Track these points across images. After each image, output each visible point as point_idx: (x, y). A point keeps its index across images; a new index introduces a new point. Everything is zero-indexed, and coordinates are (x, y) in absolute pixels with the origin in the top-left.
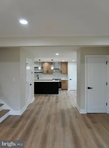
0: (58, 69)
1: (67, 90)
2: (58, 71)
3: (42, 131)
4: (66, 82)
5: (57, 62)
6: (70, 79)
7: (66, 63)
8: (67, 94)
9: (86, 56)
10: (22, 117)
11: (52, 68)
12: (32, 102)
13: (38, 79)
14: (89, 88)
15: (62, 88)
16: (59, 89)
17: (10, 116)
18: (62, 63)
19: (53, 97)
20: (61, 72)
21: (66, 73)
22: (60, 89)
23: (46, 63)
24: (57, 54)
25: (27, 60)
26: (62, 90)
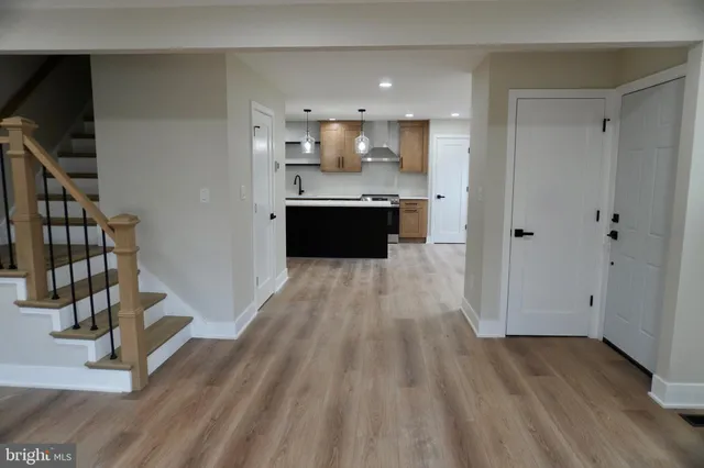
0: (387, 152)
1: (424, 240)
2: (386, 159)
3: (327, 399)
4: (418, 207)
5: (381, 122)
6: (439, 197)
7: (422, 126)
8: (423, 259)
9: (513, 94)
10: (241, 346)
11: (362, 147)
12: (278, 288)
13: (301, 192)
14: (519, 233)
15: (403, 233)
16: (389, 235)
17: (193, 342)
18: (403, 124)
19: (364, 271)
20: (399, 164)
21: (422, 170)
22: (392, 237)
23: (335, 126)
24: (386, 85)
25: (253, 112)
26: (402, 240)
